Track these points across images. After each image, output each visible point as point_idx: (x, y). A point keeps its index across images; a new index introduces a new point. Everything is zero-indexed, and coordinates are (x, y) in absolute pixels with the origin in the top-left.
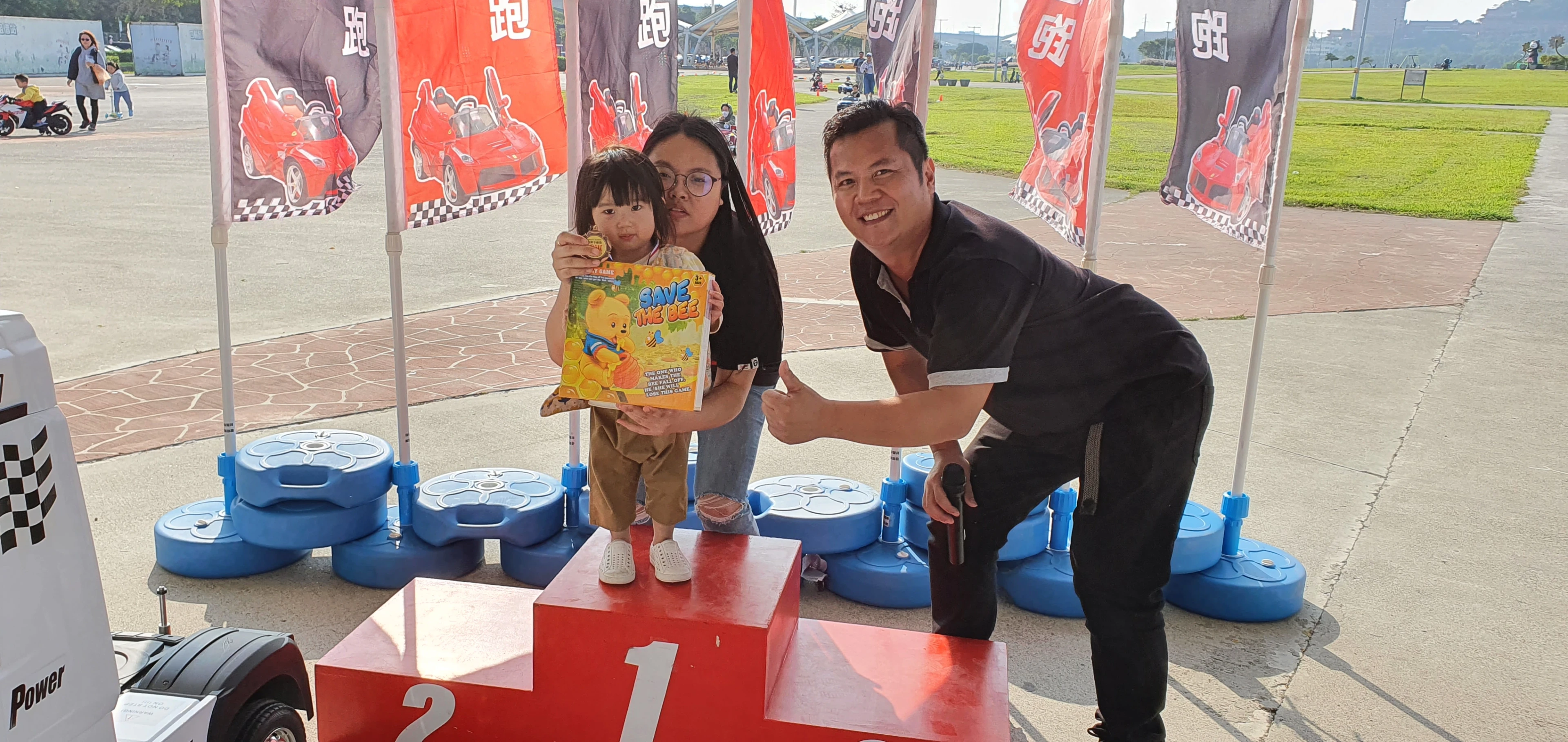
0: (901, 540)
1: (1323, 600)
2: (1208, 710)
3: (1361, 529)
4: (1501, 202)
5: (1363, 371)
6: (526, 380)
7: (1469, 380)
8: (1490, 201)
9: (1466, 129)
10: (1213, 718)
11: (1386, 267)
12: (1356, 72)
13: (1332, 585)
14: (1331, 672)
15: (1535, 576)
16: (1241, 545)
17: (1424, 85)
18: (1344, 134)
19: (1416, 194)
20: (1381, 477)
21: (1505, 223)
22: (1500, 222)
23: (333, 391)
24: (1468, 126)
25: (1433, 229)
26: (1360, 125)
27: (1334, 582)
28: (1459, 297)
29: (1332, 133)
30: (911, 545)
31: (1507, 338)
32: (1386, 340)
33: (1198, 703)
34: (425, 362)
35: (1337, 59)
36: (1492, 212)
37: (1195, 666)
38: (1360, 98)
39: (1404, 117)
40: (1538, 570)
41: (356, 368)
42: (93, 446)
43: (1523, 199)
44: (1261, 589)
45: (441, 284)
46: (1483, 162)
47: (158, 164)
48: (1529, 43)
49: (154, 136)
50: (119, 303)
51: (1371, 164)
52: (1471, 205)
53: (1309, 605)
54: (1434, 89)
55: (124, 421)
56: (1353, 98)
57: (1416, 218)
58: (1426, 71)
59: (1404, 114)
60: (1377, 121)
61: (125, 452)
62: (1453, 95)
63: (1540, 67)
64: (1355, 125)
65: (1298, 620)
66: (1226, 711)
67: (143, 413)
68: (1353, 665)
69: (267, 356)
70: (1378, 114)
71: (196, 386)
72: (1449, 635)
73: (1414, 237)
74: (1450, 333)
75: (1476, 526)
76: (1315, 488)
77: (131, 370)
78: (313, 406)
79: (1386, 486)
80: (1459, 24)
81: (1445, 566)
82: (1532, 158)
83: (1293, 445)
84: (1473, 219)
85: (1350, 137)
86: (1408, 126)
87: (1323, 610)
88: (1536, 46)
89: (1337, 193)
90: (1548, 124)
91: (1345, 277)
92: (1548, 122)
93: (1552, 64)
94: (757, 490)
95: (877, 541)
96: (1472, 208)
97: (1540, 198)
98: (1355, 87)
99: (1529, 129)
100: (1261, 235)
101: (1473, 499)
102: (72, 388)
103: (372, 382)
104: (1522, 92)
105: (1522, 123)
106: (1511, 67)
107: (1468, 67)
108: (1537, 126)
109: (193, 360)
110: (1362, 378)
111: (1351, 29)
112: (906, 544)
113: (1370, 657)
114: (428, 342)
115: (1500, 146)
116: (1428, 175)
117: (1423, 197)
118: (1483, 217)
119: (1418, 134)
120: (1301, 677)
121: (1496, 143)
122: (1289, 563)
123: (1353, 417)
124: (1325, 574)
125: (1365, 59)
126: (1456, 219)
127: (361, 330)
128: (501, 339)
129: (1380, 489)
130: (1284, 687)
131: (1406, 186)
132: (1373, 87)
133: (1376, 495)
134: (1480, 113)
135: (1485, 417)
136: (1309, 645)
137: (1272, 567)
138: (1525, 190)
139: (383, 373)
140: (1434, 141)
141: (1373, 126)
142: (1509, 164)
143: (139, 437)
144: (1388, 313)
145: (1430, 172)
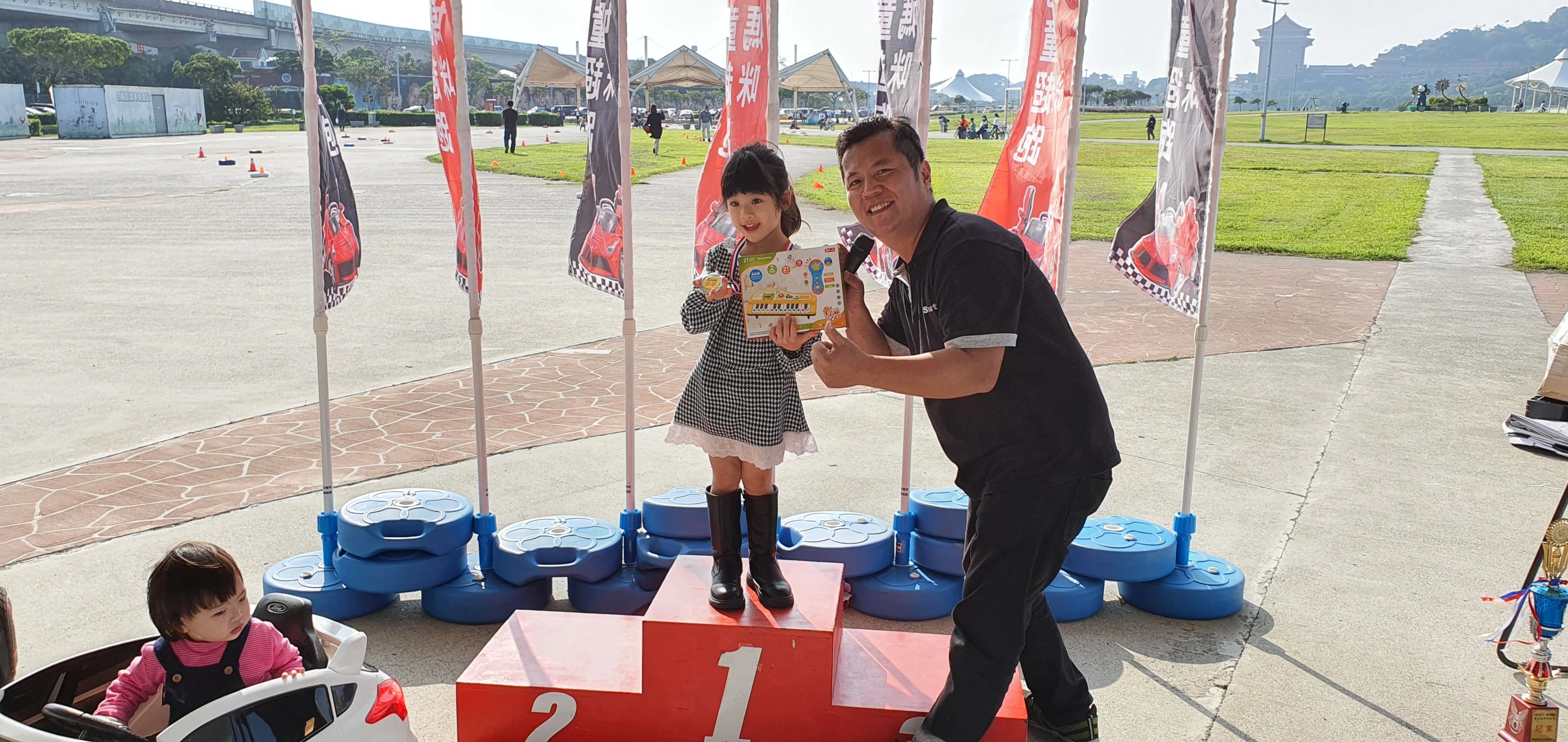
0: (911, 563)
1: (1259, 600)
2: (1174, 689)
3: (1287, 541)
4: (1396, 243)
5: (1283, 404)
6: (544, 437)
7: (1372, 410)
8: (1387, 242)
9: (1364, 172)
10: (1178, 695)
11: (1299, 308)
12: (1264, 116)
13: (1266, 587)
14: (1268, 655)
15: (1426, 573)
16: (1191, 556)
17: (1325, 128)
18: (1255, 178)
19: (1322, 236)
20: (1302, 496)
21: (1401, 263)
22: (1396, 262)
23: (371, 454)
24: (1365, 169)
25: (1338, 269)
26: (1270, 169)
27: (1267, 584)
28: (1363, 335)
29: (1245, 178)
30: (920, 567)
31: (1403, 370)
32: (1302, 376)
33: (1165, 684)
34: (447, 424)
35: (1245, 102)
36: (1389, 253)
37: (1161, 656)
38: (1268, 141)
39: (1308, 160)
40: (1429, 568)
41: (385, 432)
42: (167, 513)
43: (1415, 240)
44: (1208, 591)
45: (440, 349)
46: (1380, 204)
47: (119, 235)
48: (1417, 87)
49: (105, 205)
50: (138, 377)
51: (1281, 207)
52: (1371, 246)
53: (1248, 604)
54: (1334, 132)
55: (187, 489)
56: (1262, 141)
57: (1323, 260)
58: (1326, 115)
59: (1308, 157)
60: (1284, 165)
61: (198, 517)
62: (1352, 137)
63: (1428, 109)
64: (1265, 169)
65: (1240, 616)
66: (1188, 689)
67: (201, 481)
68: (1285, 649)
69: (298, 424)
70: (1285, 158)
71: (243, 454)
72: (1359, 622)
73: (1322, 278)
74: (1355, 367)
75: (1380, 535)
76: (1247, 508)
77: (176, 441)
78: (356, 468)
79: (1306, 504)
80: (1354, 68)
81: (1356, 568)
82: (1423, 199)
83: (1227, 472)
84: (1373, 260)
85: (1260, 180)
86: (1313, 169)
87: (1260, 608)
88: (1424, 89)
89: (1252, 237)
90: (1437, 165)
91: (1264, 319)
92: (1437, 163)
93: (1439, 105)
94: (787, 526)
95: (892, 565)
96: (1371, 250)
97: (1430, 238)
98: (1263, 131)
99: (1419, 171)
100: (1194, 307)
101: (1377, 512)
102: (126, 460)
103: (404, 445)
104: (1414, 133)
105: (1413, 165)
106: (1402, 109)
107: (1364, 109)
108: (1427, 167)
109: (230, 430)
110: (1282, 411)
111: (1257, 72)
112: (916, 567)
113: (1298, 643)
114: (444, 406)
115: (1394, 188)
116: (1332, 218)
117: (1329, 238)
118: (1381, 258)
119: (1322, 177)
120: (1245, 661)
121: (1391, 185)
122: (1230, 570)
123: (1276, 446)
124: (1260, 578)
125: (1270, 102)
126: (1358, 260)
127: (378, 396)
128: (511, 399)
129: (1302, 506)
130: (1232, 669)
131: (1313, 229)
132: (1279, 130)
133: (1298, 512)
134: (1376, 155)
135: (1386, 442)
136: (1250, 636)
137: (1217, 574)
138: (1416, 230)
139: (412, 436)
140: (1336, 184)
141: (1281, 170)
142: (1402, 206)
143: (208, 503)
144: (1302, 351)
145: (1334, 215)
